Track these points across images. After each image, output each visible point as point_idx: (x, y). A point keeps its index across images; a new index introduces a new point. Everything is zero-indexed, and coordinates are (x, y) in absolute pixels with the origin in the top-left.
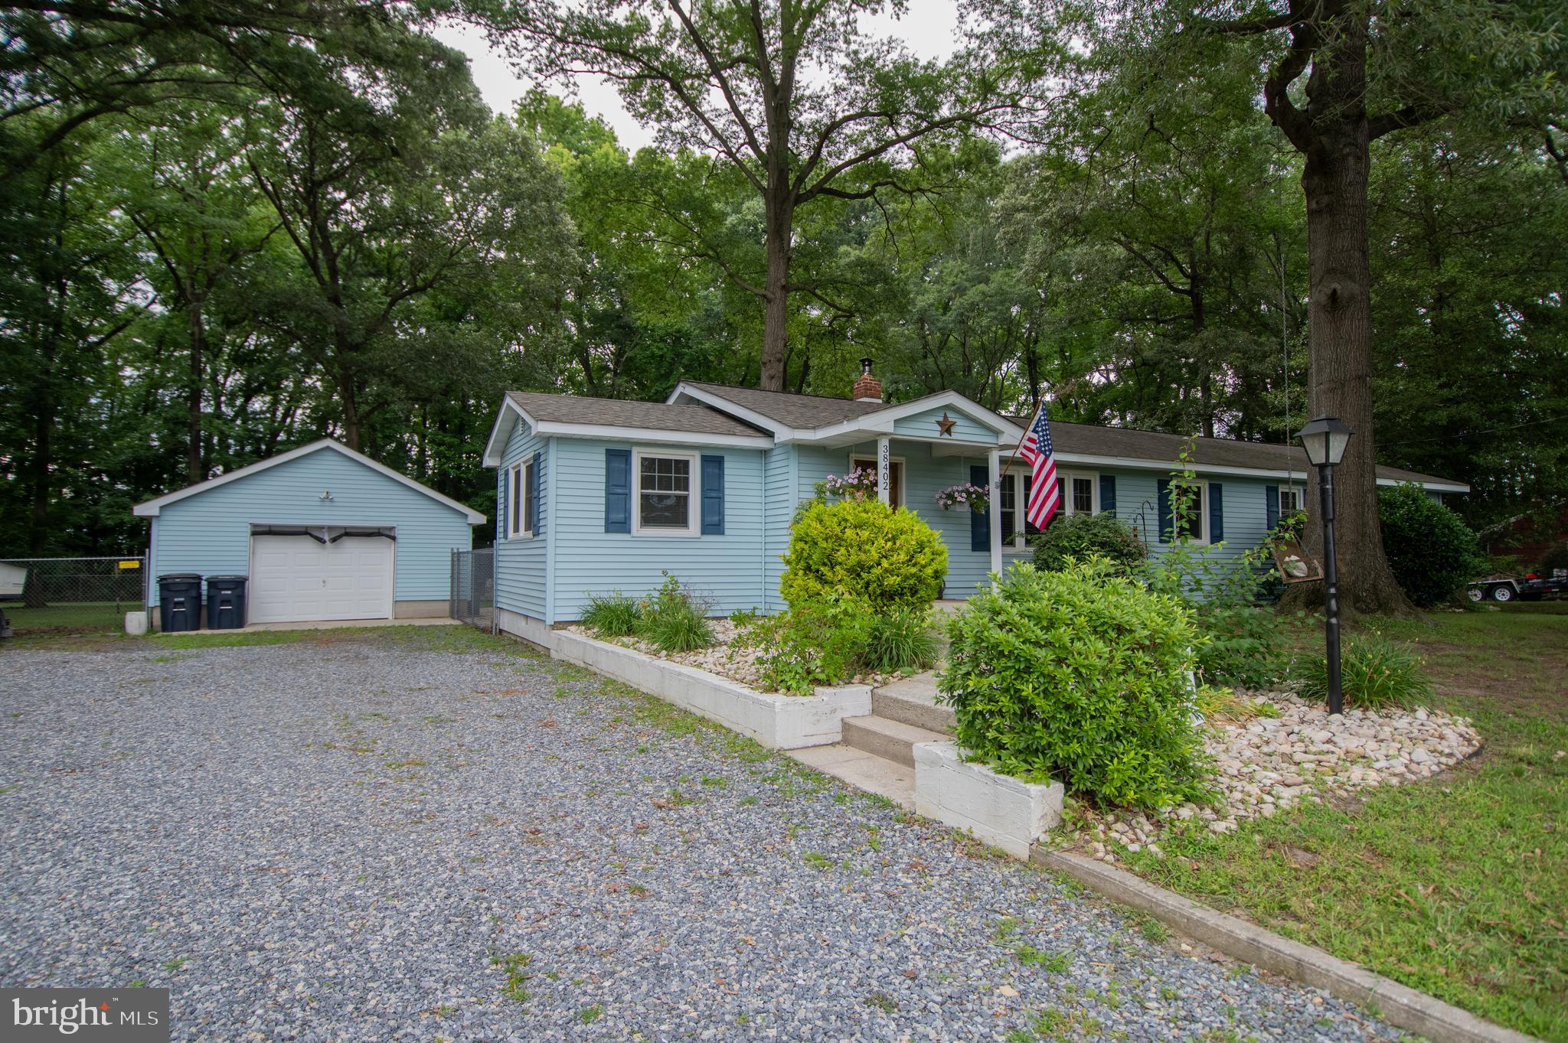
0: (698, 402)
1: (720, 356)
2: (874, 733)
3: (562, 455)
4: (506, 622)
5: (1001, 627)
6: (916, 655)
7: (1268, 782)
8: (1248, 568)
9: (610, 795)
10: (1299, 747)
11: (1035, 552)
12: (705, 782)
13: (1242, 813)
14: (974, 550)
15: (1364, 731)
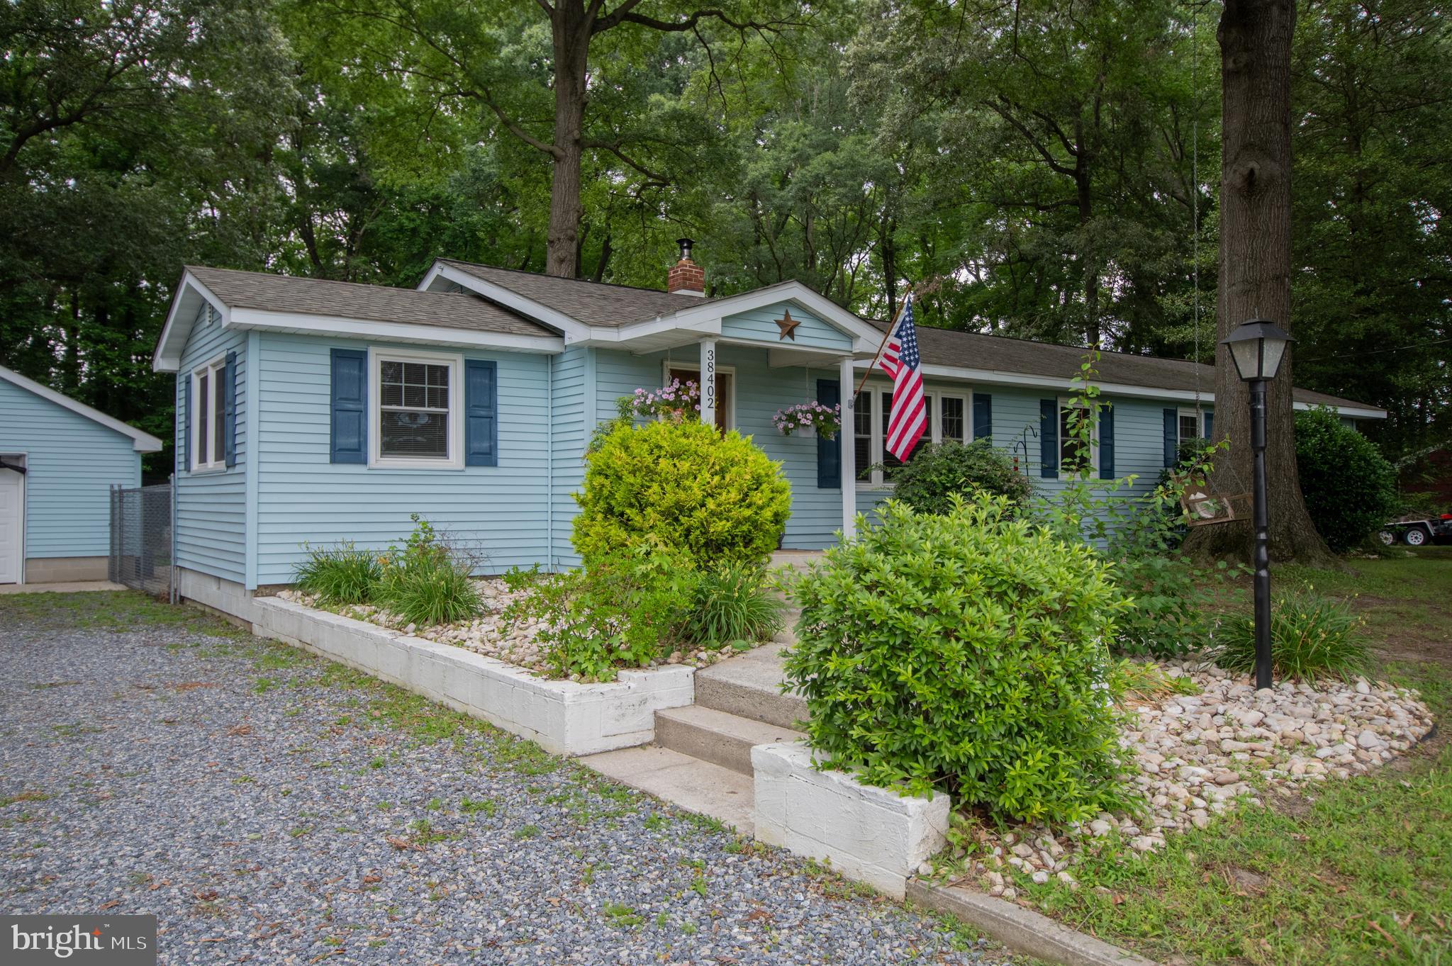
0: (462, 289)
1: (493, 231)
2: (698, 730)
3: (265, 355)
4: (190, 587)
5: (869, 588)
6: (751, 623)
7: (1196, 780)
8: (1159, 509)
9: (326, 833)
10: (1226, 732)
11: (897, 489)
12: (466, 808)
13: (1170, 823)
14: (820, 486)
15: (1299, 709)
